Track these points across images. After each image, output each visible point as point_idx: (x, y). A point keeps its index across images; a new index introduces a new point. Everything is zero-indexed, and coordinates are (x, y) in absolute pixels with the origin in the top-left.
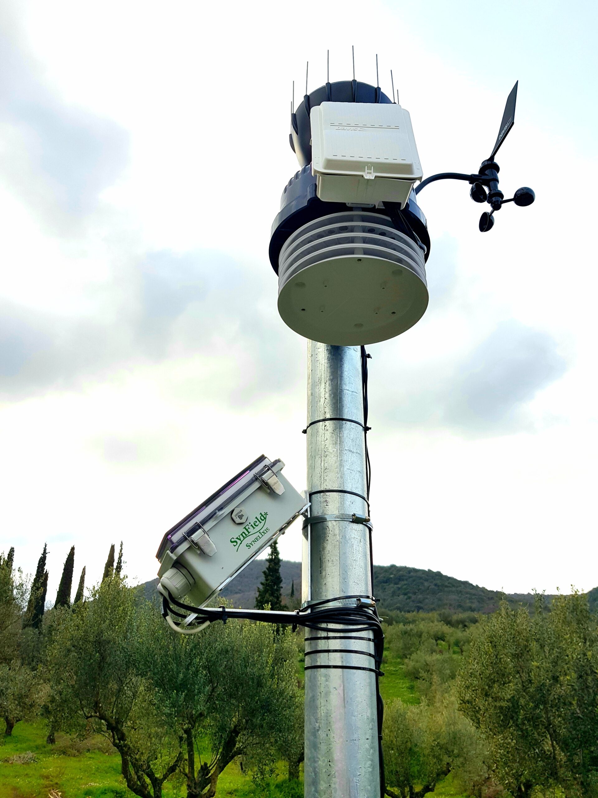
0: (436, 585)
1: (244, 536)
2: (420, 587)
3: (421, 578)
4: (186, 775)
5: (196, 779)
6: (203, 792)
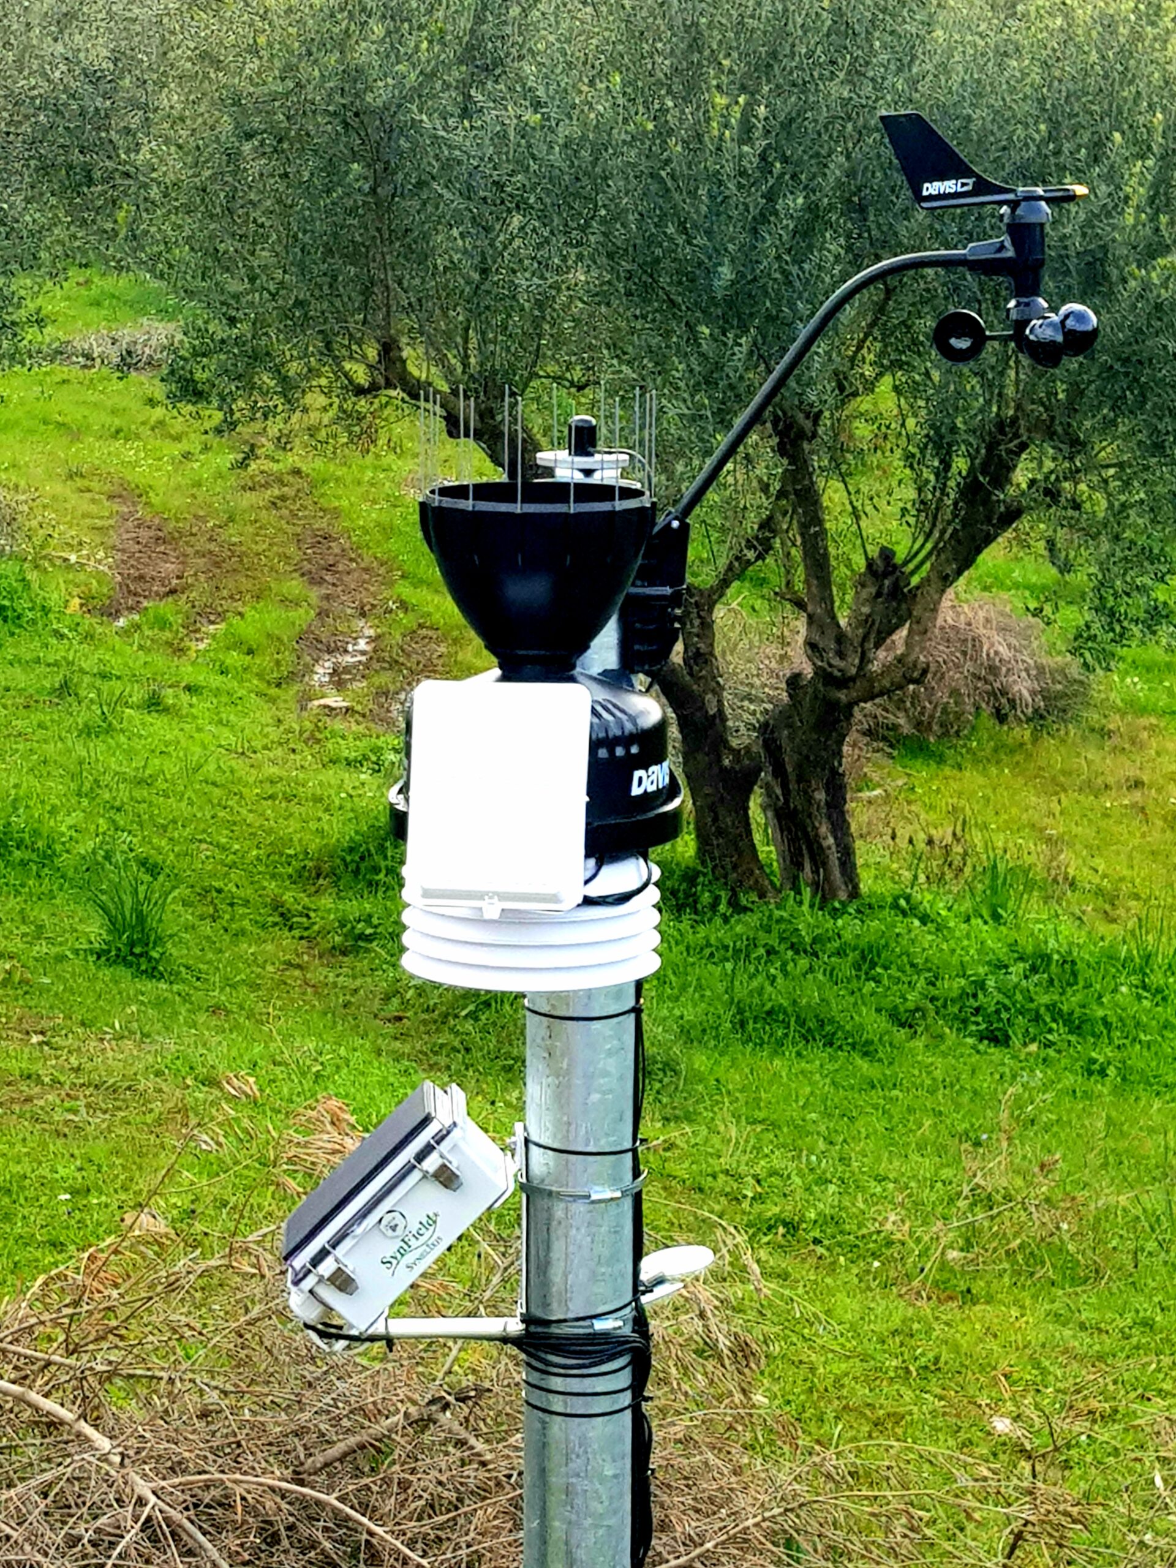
1: (402, 1252)
4: (800, 605)
5: (843, 622)
6: (875, 667)
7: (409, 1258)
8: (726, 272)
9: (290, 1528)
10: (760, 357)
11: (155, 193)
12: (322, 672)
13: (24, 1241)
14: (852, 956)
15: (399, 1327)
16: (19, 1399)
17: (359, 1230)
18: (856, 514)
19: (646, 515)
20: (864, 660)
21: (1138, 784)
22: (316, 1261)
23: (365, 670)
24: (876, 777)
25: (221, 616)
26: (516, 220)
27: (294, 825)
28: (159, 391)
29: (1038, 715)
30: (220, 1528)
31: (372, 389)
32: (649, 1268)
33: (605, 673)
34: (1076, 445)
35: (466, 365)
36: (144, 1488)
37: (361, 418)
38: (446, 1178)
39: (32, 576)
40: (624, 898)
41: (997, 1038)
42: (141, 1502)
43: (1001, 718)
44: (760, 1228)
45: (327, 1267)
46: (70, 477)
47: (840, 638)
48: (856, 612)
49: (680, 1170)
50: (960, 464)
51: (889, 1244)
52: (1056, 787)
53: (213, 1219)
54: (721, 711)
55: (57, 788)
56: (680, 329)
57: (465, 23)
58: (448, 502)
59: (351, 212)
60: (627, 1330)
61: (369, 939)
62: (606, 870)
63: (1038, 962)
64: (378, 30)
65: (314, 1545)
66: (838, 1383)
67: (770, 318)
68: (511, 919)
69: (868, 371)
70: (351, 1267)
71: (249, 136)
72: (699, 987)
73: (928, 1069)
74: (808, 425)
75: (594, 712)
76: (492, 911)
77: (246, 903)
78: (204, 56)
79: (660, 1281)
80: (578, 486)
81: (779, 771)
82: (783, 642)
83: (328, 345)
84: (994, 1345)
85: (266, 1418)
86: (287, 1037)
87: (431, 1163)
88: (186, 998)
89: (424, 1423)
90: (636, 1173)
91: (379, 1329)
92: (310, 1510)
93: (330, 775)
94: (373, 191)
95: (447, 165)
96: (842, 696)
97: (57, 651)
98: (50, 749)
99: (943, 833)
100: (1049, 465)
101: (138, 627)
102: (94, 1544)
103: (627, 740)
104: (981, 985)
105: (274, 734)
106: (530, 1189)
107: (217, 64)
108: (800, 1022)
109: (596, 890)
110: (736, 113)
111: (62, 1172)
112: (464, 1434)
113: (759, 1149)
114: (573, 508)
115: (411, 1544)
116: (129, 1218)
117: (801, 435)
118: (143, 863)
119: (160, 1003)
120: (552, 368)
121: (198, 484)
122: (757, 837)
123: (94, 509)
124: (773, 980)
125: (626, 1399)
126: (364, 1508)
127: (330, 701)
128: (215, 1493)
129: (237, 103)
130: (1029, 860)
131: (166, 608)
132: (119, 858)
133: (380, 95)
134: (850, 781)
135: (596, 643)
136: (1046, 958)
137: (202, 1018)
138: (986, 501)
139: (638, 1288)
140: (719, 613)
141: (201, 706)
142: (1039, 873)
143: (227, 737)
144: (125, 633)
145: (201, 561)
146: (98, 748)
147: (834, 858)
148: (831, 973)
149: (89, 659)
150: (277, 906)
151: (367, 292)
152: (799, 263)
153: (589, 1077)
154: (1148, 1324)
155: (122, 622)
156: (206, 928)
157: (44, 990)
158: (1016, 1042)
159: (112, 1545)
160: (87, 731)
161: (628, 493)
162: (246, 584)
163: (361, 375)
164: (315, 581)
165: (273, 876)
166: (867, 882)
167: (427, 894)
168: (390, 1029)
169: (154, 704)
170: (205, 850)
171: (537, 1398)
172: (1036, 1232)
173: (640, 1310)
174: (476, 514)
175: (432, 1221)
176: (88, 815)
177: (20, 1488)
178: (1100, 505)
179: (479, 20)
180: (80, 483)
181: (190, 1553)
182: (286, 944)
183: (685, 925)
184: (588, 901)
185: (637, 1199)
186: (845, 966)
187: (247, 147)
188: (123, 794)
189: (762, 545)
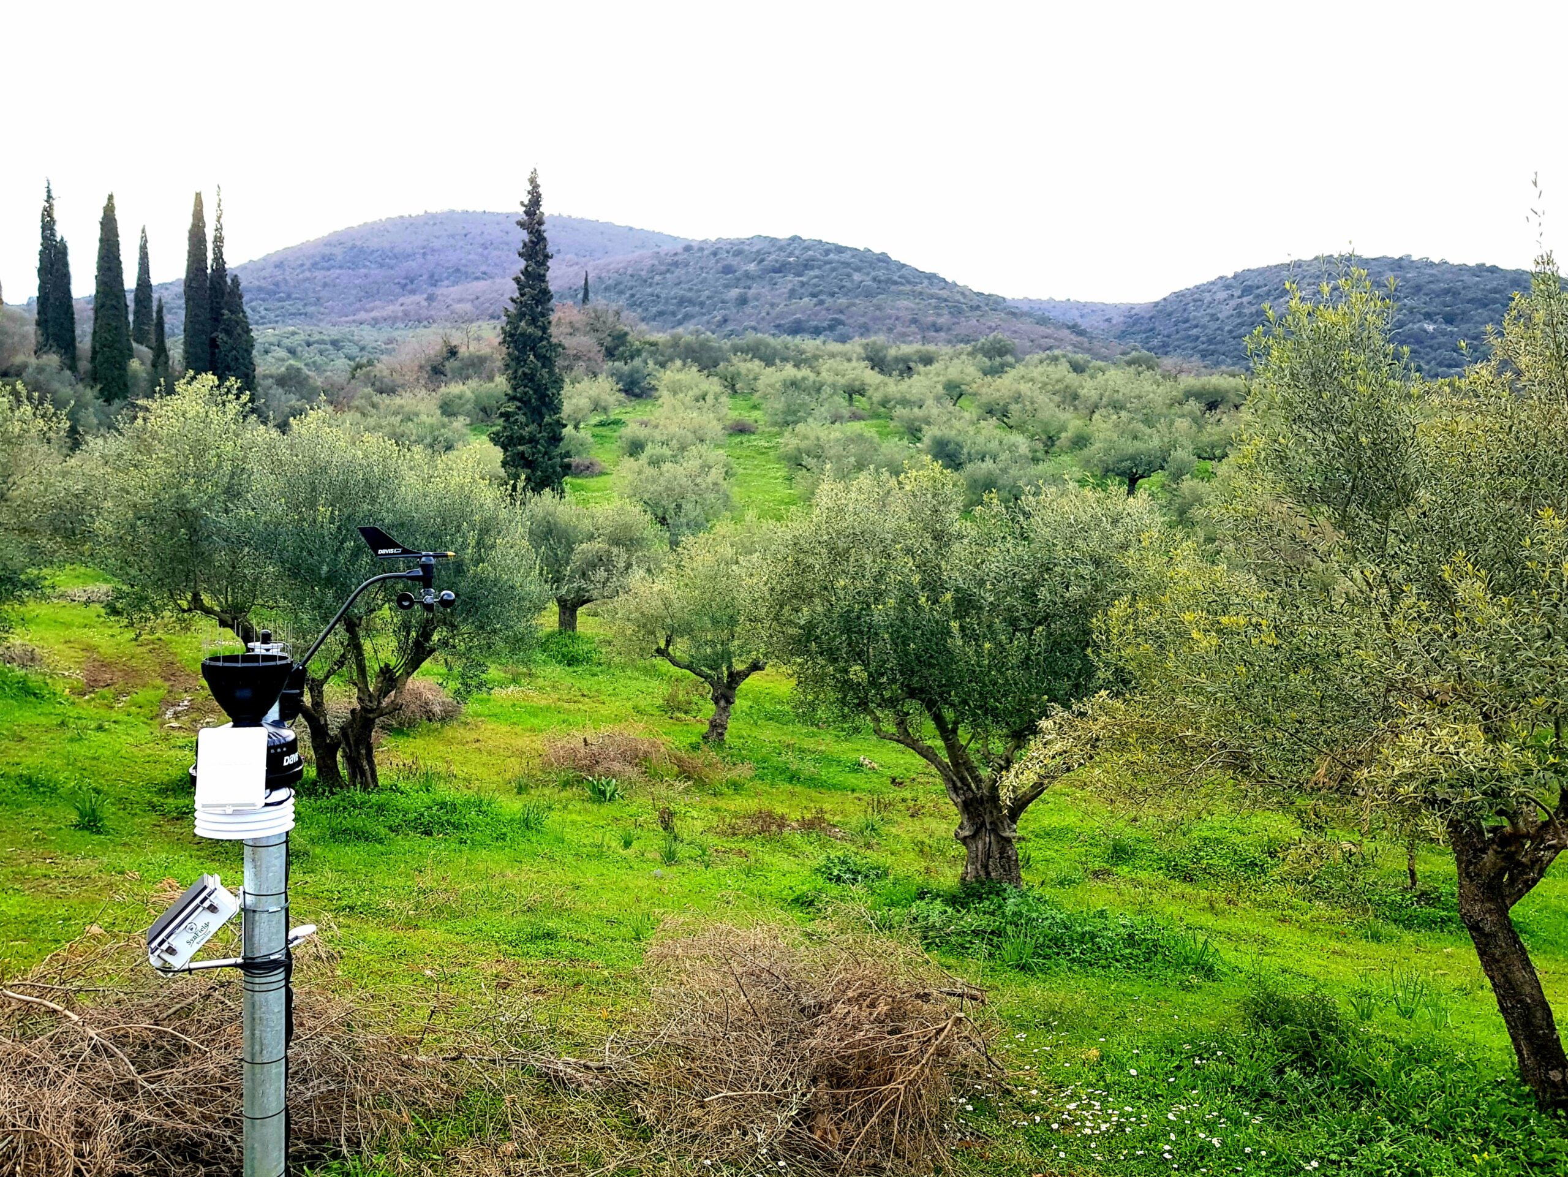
0: (874, 279)
1: (195, 938)
2: (845, 284)
3: (847, 264)
4: (355, 684)
5: (371, 689)
6: (384, 704)
7: (198, 940)
8: (325, 568)
9: (153, 1042)
10: (338, 598)
11: (101, 539)
12: (169, 714)
13: (42, 941)
14: (375, 808)
15: (193, 965)
16: (40, 1004)
17: (177, 931)
18: (375, 652)
19: (290, 665)
20: (379, 703)
21: (478, 741)
22: (160, 944)
23: (187, 712)
24: (384, 743)
25: (128, 694)
26: (247, 549)
27: (157, 772)
28: (103, 611)
29: (443, 719)
30: (124, 1045)
31: (190, 610)
32: (292, 934)
33: (274, 722)
34: (453, 627)
35: (227, 601)
36: (92, 1033)
37: (185, 620)
38: (213, 909)
39: (49, 681)
40: (280, 803)
41: (428, 833)
42: (92, 1039)
43: (430, 720)
44: (337, 910)
45: (165, 946)
46: (66, 642)
47: (370, 695)
48: (376, 686)
49: (310, 891)
50: (414, 634)
51: (388, 911)
52: (450, 743)
53: (122, 926)
54: (326, 725)
55: (58, 762)
56: (309, 588)
57: (226, 479)
58: (213, 663)
59: (181, 546)
60: (283, 958)
61: (188, 813)
62: (274, 793)
63: (443, 805)
64: (192, 481)
65: (163, 1047)
66: (368, 964)
67: (342, 585)
68: (236, 813)
69: (380, 602)
70: (174, 945)
71: (139, 519)
72: (318, 823)
73: (403, 846)
74: (357, 622)
75: (269, 737)
76: (229, 811)
77: (138, 803)
78: (122, 489)
79: (296, 938)
80: (263, 656)
81: (348, 744)
82: (350, 697)
83: (172, 594)
84: (426, 944)
85: (144, 1002)
86: (154, 853)
87: (207, 904)
88: (112, 841)
89: (208, 996)
90: (286, 900)
91: (186, 967)
92: (161, 1035)
93: (172, 752)
94: (190, 539)
95: (219, 530)
96: (371, 716)
97: (59, 709)
98: (56, 747)
99: (409, 762)
100: (444, 634)
101: (93, 699)
102: (71, 1057)
103: (281, 746)
104: (422, 815)
105: (149, 737)
106: (244, 909)
107: (128, 493)
108: (356, 833)
109: (270, 800)
110: (328, 513)
111: (59, 912)
112: (223, 999)
113: (339, 880)
114: (261, 664)
115: (202, 1043)
116: (87, 928)
117: (355, 625)
118: (94, 790)
119: (101, 844)
120: (260, 601)
121: (119, 645)
122: (340, 767)
123: (75, 655)
124: (345, 818)
125: (283, 983)
126: (183, 1031)
127: (174, 724)
128: (122, 1032)
129: (135, 506)
130: (439, 769)
131: (105, 691)
132: (85, 789)
133: (193, 504)
134: (375, 745)
135: (270, 712)
136: (445, 803)
137: (119, 848)
138: (424, 648)
139: (288, 942)
140: (325, 687)
141: (120, 728)
142: (444, 774)
143: (131, 740)
144: (88, 701)
145: (120, 674)
146: (76, 746)
147: (368, 774)
148: (367, 815)
149: (73, 712)
150: (150, 803)
151: (187, 576)
152: (353, 565)
153: (267, 868)
154: (480, 930)
155: (87, 697)
156: (121, 813)
157: (51, 841)
158: (435, 834)
159: (80, 1056)
160: (72, 740)
161: (282, 658)
162: (138, 681)
163: (185, 605)
164: (167, 680)
165: (149, 792)
166: (381, 781)
167: (203, 806)
168: (196, 847)
169: (100, 728)
170: (121, 784)
171: (249, 986)
172: (441, 901)
173: (288, 949)
174: (223, 667)
175: (207, 925)
176: (72, 772)
177: (41, 1038)
178: (462, 647)
179: (232, 478)
180: (70, 645)
181: (112, 1056)
182: (154, 817)
183: (312, 801)
184: (267, 805)
185: (287, 910)
186: (372, 812)
187: (139, 522)
188: (87, 763)
189: (341, 663)
